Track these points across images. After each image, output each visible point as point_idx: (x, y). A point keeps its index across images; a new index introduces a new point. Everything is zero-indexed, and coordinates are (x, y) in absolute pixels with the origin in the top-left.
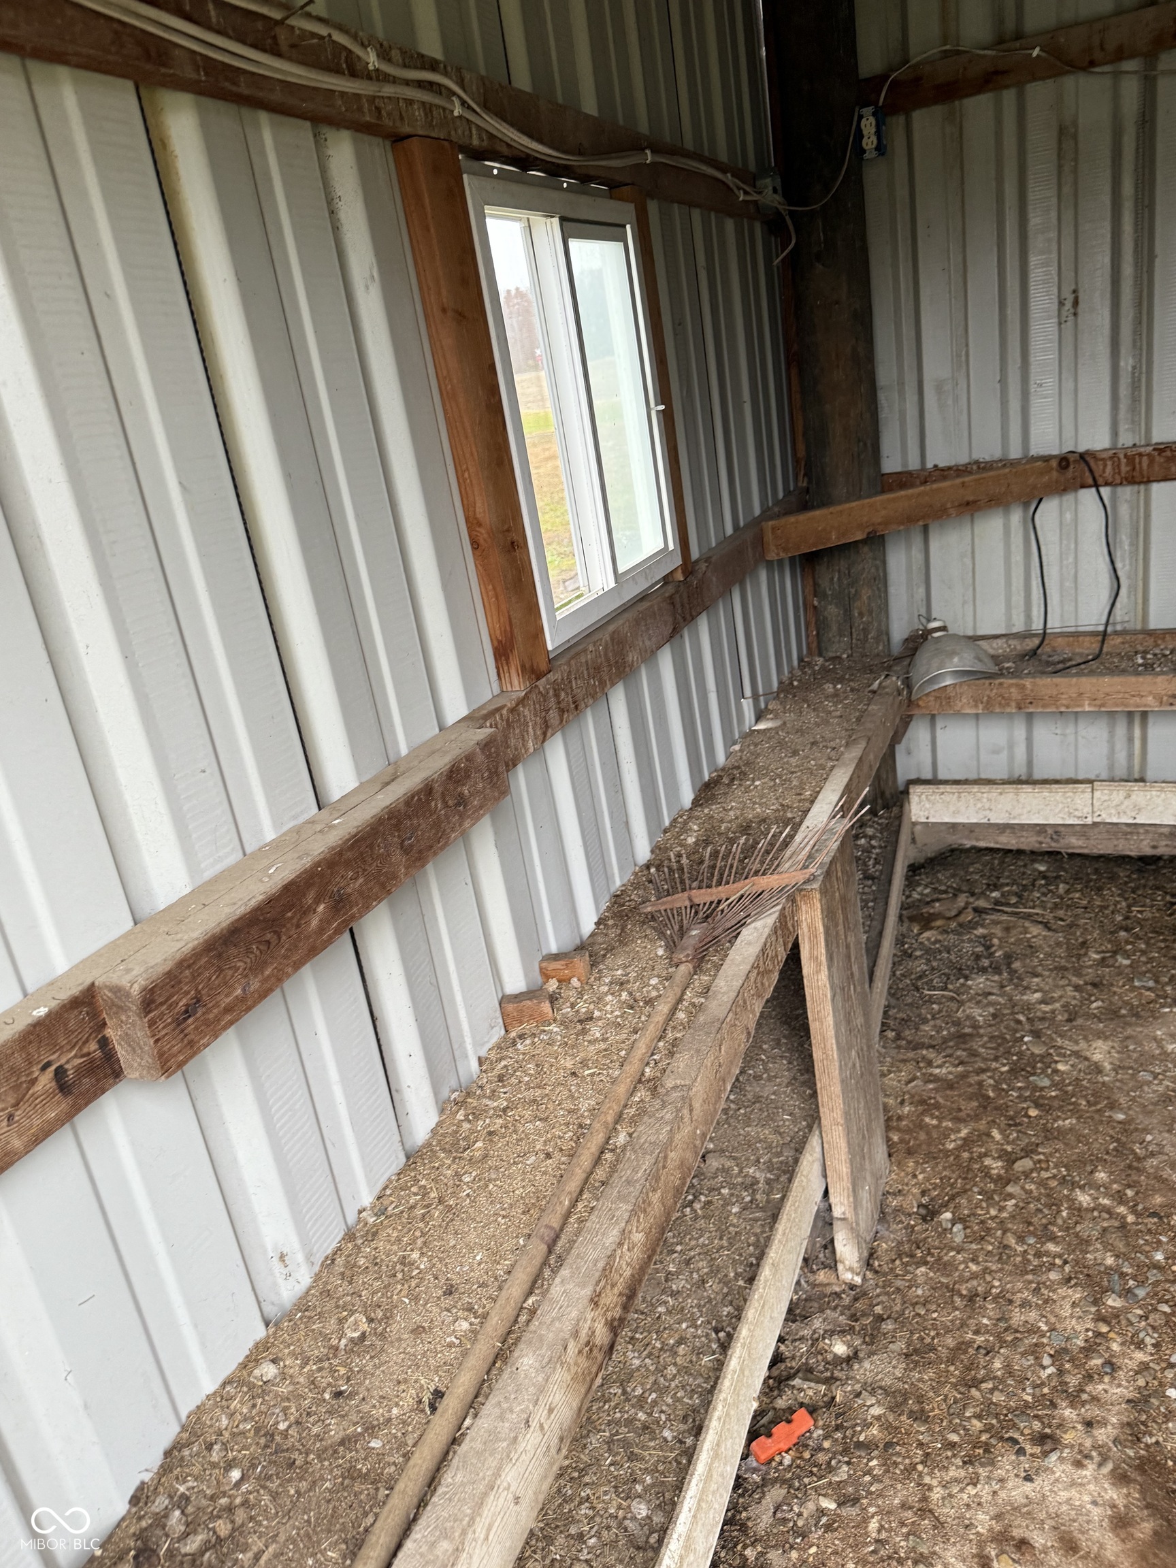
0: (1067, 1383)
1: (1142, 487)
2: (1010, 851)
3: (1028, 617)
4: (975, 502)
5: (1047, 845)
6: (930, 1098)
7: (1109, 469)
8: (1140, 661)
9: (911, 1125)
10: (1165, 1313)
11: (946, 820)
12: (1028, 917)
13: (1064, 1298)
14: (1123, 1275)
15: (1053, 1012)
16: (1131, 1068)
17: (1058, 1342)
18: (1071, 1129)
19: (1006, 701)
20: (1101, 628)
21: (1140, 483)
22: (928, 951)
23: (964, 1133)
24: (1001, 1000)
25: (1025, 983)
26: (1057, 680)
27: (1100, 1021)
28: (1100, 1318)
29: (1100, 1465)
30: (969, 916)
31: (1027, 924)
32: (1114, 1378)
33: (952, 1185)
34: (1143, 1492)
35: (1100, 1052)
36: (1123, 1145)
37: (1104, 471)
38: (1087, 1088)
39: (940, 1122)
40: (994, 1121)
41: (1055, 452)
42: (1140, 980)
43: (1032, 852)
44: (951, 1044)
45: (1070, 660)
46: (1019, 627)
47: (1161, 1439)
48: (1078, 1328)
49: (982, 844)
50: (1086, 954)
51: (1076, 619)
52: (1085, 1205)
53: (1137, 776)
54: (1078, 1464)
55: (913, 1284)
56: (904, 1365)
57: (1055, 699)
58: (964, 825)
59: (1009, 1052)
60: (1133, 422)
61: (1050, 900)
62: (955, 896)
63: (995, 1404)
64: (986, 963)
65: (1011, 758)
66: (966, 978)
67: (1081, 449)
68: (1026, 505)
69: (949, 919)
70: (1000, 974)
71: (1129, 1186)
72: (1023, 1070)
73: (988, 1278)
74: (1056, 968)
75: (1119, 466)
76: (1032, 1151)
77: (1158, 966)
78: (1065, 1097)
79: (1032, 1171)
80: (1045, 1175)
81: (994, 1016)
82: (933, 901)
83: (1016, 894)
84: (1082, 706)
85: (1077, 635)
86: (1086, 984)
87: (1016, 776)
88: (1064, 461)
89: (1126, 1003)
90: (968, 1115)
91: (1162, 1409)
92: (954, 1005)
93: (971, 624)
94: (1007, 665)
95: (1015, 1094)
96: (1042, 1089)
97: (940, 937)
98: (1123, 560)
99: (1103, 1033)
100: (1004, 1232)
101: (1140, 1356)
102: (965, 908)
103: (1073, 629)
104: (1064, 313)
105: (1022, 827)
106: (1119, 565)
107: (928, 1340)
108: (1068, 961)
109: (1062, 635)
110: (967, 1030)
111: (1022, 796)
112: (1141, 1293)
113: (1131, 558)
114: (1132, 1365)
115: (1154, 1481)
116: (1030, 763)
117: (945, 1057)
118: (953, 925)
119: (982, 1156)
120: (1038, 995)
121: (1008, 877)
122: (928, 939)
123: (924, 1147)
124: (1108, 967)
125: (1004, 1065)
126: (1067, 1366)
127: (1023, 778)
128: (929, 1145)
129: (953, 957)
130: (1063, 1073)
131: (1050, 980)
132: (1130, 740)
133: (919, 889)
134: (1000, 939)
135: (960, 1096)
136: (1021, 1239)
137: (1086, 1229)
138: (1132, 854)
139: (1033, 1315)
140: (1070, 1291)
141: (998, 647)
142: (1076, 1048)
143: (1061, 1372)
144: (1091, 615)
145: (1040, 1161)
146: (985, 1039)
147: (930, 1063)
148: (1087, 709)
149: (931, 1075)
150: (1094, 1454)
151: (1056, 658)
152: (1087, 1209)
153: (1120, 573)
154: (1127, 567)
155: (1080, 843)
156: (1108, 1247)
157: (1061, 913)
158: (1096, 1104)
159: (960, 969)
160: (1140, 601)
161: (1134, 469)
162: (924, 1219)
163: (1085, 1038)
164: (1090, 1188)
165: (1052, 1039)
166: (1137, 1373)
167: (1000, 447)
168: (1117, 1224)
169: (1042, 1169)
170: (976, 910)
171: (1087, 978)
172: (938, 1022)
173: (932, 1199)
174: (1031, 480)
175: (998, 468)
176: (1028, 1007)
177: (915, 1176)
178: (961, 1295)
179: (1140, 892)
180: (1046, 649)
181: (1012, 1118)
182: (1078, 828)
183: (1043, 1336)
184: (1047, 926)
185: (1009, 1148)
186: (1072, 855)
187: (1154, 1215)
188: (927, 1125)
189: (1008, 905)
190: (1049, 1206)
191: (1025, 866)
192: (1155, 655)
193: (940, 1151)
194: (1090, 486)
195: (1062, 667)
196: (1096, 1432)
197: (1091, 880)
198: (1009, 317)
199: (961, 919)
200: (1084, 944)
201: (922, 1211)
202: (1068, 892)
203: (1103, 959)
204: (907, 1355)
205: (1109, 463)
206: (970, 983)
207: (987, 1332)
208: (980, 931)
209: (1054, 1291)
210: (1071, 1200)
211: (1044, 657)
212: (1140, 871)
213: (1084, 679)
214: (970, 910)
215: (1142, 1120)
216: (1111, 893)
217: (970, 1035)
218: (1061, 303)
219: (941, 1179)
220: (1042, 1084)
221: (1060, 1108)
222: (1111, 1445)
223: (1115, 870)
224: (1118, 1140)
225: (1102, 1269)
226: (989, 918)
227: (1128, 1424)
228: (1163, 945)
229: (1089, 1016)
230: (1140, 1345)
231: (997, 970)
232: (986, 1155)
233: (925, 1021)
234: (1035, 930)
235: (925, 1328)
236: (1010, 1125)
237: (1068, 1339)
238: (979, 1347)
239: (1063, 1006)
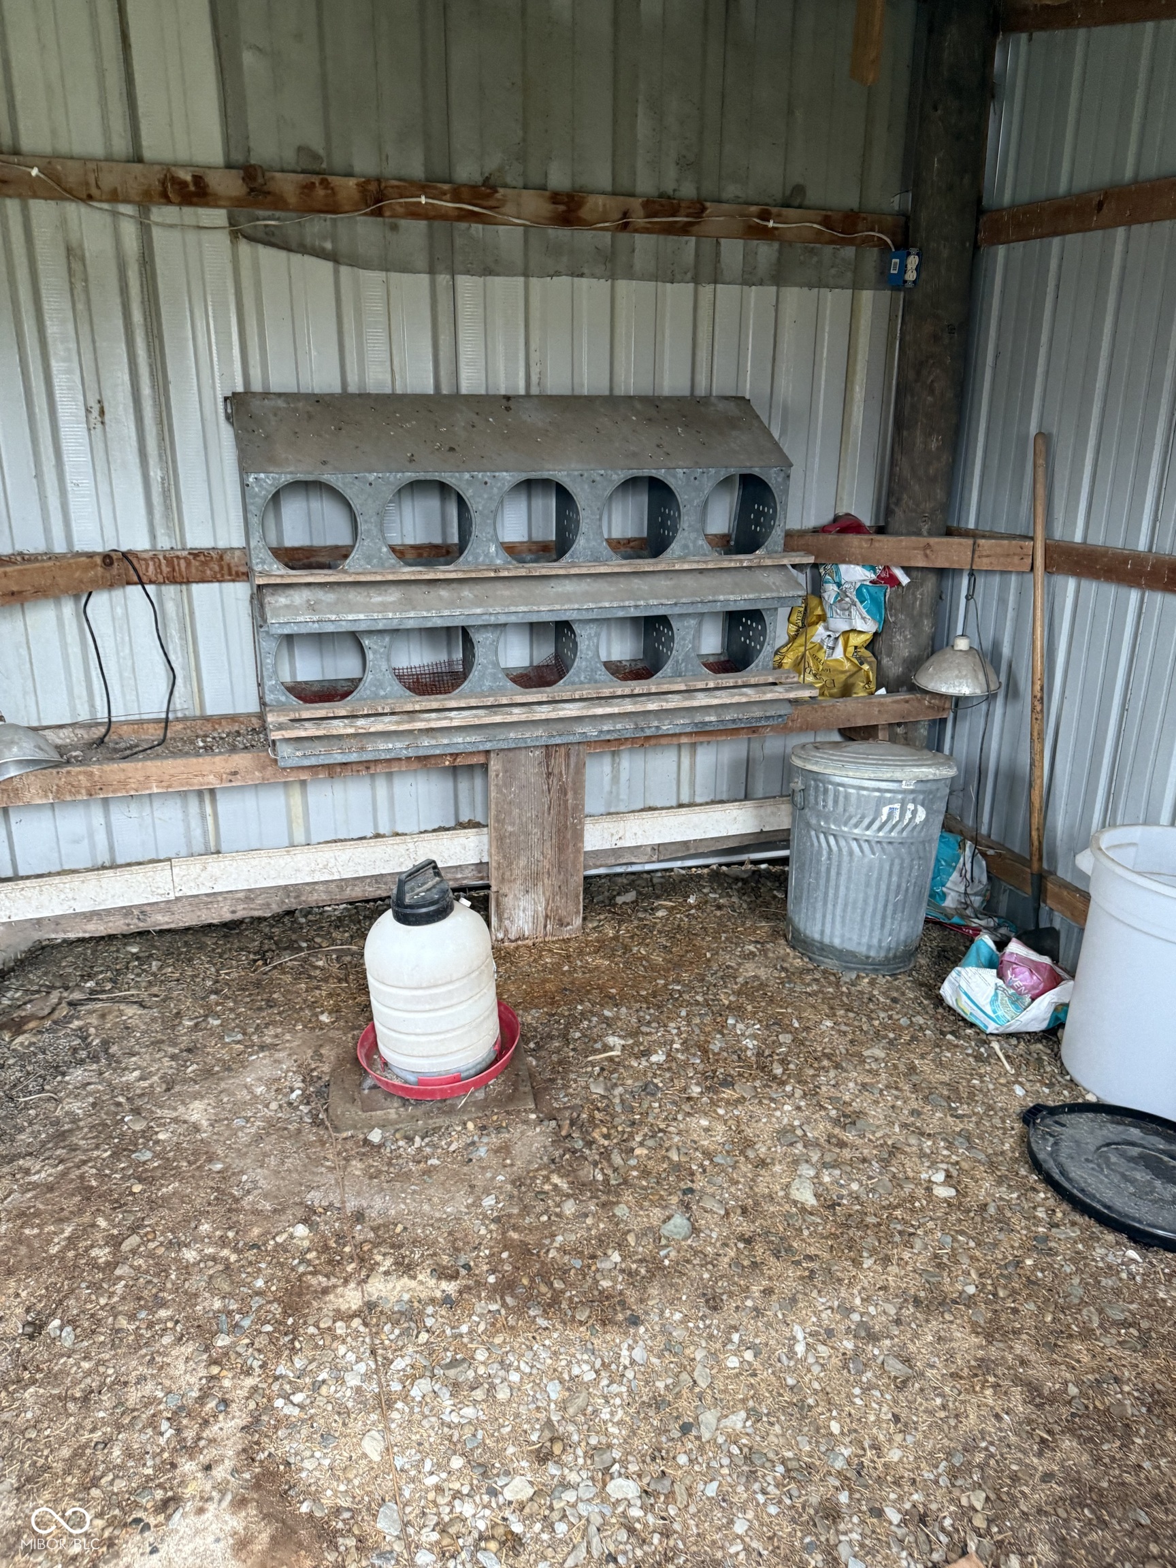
0: (184, 1439)
1: (184, 587)
2: (102, 938)
3: (92, 706)
4: (20, 592)
5: (136, 925)
6: (29, 1208)
7: (151, 568)
8: (201, 744)
9: (10, 1244)
10: (267, 1333)
11: (30, 916)
12: (124, 1000)
13: (177, 1357)
14: (229, 1313)
15: (151, 1086)
16: (227, 1119)
17: (173, 1402)
18: (174, 1194)
19: (75, 789)
20: (163, 716)
21: (181, 583)
22: (22, 1057)
23: (68, 1231)
24: (100, 1087)
25: (123, 1065)
26: (124, 765)
27: (196, 1082)
28: (214, 1362)
29: (220, 1501)
30: (64, 1011)
31: (122, 1007)
32: (227, 1413)
33: (58, 1291)
34: (259, 1507)
35: (197, 1112)
36: (223, 1192)
37: (147, 570)
38: (186, 1149)
39: (42, 1229)
40: (98, 1210)
41: (100, 549)
42: (229, 1036)
43: (124, 936)
44: (50, 1145)
45: (137, 746)
46: (84, 715)
47: (272, 1450)
48: (192, 1380)
49: (72, 936)
50: (180, 1023)
51: (139, 707)
52: (192, 1260)
53: (213, 849)
54: (201, 1511)
55: (23, 1409)
56: (16, 1501)
57: (124, 784)
58: (49, 919)
59: (111, 1137)
60: (168, 527)
61: (144, 979)
62: (48, 993)
63: (117, 1494)
64: (83, 1054)
65: (93, 846)
66: (64, 1074)
67: (124, 549)
68: (77, 597)
69: (43, 1018)
70: (98, 1062)
71: (230, 1228)
72: (125, 1150)
73: (101, 1369)
74: (152, 1043)
75: (160, 565)
76: (138, 1227)
77: (246, 1019)
78: (167, 1164)
79: (139, 1246)
80: (151, 1245)
81: (94, 1105)
82: (25, 1004)
83: (111, 980)
84: (151, 788)
85: (141, 722)
86: (182, 1051)
87: (100, 863)
88: (108, 559)
89: (219, 1060)
90: (71, 1212)
91: (272, 1422)
92: (51, 1106)
93: (34, 715)
94: (74, 754)
95: (118, 1176)
96: (144, 1163)
97: (34, 1040)
98: (176, 652)
99: (199, 1093)
100: (115, 1317)
101: (250, 1382)
102: (59, 1004)
103: (137, 717)
104: (92, 421)
105: (109, 912)
106: (172, 657)
107: (41, 1461)
108: (164, 1034)
109: (127, 723)
110: (66, 1127)
111: (104, 882)
112: (246, 1323)
113: (182, 650)
114: (243, 1393)
115: (269, 1492)
116: (111, 849)
117: (43, 1160)
118: (48, 1023)
119: (87, 1250)
120: (137, 1074)
121: (102, 965)
122: (22, 1044)
123: (26, 1261)
124: (201, 1030)
125: (105, 1151)
126: (185, 1422)
127: (107, 864)
128: (30, 1257)
129: (49, 1057)
130: (164, 1141)
131: (147, 1057)
132: (203, 817)
133: (9, 995)
134: (96, 1028)
135: (60, 1196)
136: (132, 1317)
137: (196, 1283)
138: (215, 922)
139: (148, 1388)
140: (183, 1349)
141: (63, 738)
142: (175, 1114)
143: (179, 1431)
144: (152, 704)
145: (146, 1234)
146: (86, 1130)
147: (27, 1172)
148: (155, 790)
149: (29, 1183)
150: (214, 1494)
151: (122, 745)
152: (194, 1264)
153: (174, 665)
154: (180, 659)
155: (166, 919)
156: (213, 1291)
157: (155, 990)
158: (195, 1163)
159: (58, 1066)
160: (196, 690)
161: (174, 570)
162: (31, 1337)
163: (183, 1103)
164: (196, 1243)
165: (152, 1112)
166: (247, 1398)
167: (43, 541)
168: (221, 1267)
169: (149, 1241)
170: (70, 1004)
171: (182, 1046)
172: (36, 1127)
173: (39, 1313)
174: (77, 574)
175: (43, 560)
176: (128, 1087)
177: (17, 1295)
178: (75, 1399)
179: (226, 956)
180: (113, 736)
181: (117, 1201)
182: (162, 905)
183: (160, 1403)
184: (142, 1005)
185: (115, 1232)
186: (161, 932)
187: (255, 1246)
188: (27, 1238)
189: (103, 992)
190: (157, 1275)
191: (118, 951)
192: (214, 738)
193: (44, 1259)
194: (135, 584)
195: (130, 753)
196: (214, 1472)
197: (182, 953)
198: (38, 417)
199: (56, 1016)
200: (178, 1013)
201: (29, 1330)
202: (160, 968)
203: (196, 1025)
204: (18, 1489)
205: (151, 563)
206: (67, 1078)
207: (104, 1424)
208: (76, 1024)
209: (167, 1355)
210: (177, 1260)
211: (111, 745)
212: (225, 936)
213: (149, 763)
214: (64, 1004)
215: (238, 1164)
216: (202, 962)
217: (70, 1131)
218: (88, 411)
219: (47, 1288)
220: (143, 1159)
221: (163, 1176)
222: (229, 1477)
223: (204, 939)
224: (218, 1189)
225: (211, 1315)
226: (83, 1009)
227: (244, 1450)
228: (248, 1000)
229: (185, 1081)
230: (248, 1372)
231: (95, 1058)
232: (92, 1246)
233: (21, 1130)
234: (131, 1011)
235: (39, 1450)
236: (115, 1208)
237: (183, 1396)
238: (97, 1443)
239: (161, 1078)
